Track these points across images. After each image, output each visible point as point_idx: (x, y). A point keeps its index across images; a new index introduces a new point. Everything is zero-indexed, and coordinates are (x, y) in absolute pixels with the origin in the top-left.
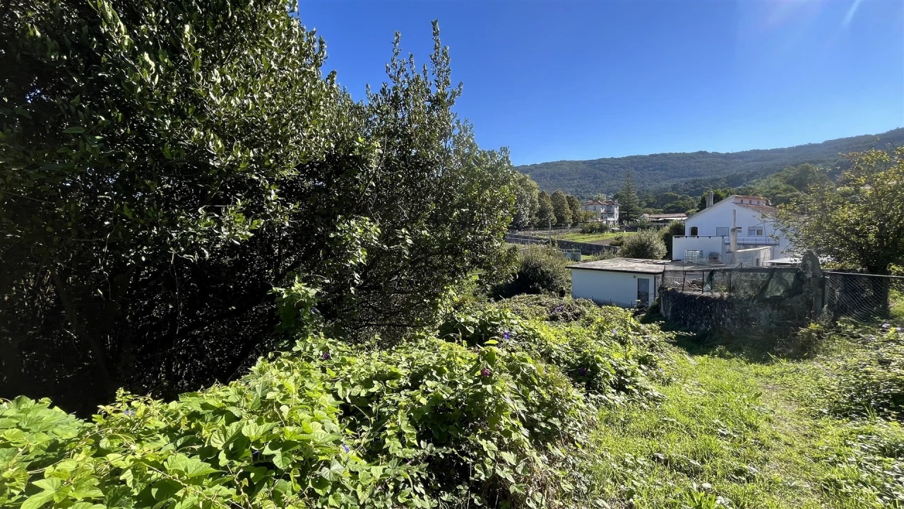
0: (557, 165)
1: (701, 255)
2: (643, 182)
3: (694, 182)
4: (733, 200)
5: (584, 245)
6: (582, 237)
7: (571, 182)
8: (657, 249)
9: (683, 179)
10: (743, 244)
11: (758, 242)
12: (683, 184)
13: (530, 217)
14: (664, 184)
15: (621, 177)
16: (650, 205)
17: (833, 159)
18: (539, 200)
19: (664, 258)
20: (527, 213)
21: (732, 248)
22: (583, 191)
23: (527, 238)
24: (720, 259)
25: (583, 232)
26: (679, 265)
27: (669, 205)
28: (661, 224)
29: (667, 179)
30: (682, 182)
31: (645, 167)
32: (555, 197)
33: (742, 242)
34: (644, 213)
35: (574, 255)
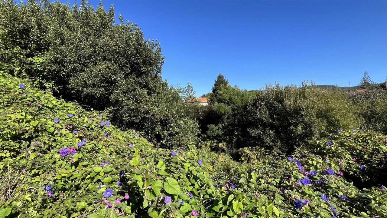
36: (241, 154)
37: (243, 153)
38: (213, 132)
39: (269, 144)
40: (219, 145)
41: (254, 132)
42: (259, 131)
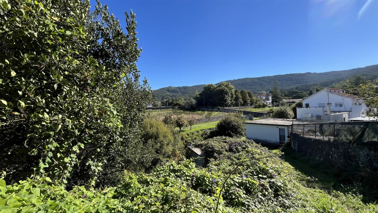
0: (244, 80)
1: (312, 116)
2: (282, 86)
3: (306, 85)
4: (326, 90)
5: (255, 113)
6: (255, 109)
7: (251, 87)
8: (289, 114)
9: (301, 84)
10: (333, 111)
11: (340, 110)
12: (301, 86)
13: (231, 101)
14: (292, 87)
15: (272, 84)
16: (286, 96)
17: (371, 74)
18: (235, 93)
19: (293, 118)
20: (230, 99)
21: (328, 113)
22: (256, 90)
23: (229, 110)
24: (322, 118)
25: (255, 107)
26: (301, 122)
27: (295, 95)
28: (291, 103)
29: (293, 85)
30: (300, 85)
31: (283, 80)
32: (242, 93)
33: (332, 110)
34: (283, 99)
35: (251, 117)
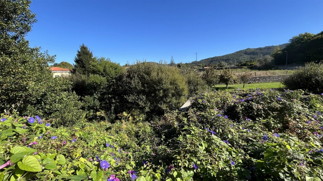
36: (120, 118)
37: (122, 117)
38: (89, 102)
39: (142, 106)
40: (97, 114)
41: (131, 98)
42: (134, 97)
